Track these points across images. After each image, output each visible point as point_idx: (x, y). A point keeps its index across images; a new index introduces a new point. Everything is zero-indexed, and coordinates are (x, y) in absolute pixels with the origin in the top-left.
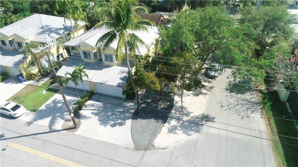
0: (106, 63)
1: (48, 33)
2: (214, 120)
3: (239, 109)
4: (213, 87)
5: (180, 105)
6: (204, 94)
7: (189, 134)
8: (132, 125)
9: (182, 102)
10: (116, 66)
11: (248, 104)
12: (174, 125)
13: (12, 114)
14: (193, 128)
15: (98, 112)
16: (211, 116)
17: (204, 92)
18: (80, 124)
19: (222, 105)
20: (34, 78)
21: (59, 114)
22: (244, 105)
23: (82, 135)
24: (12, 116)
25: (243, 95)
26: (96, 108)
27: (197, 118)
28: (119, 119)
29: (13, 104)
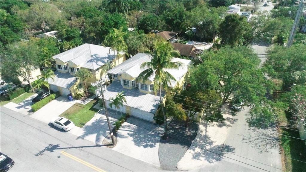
0: (141, 91)
1: (95, 61)
2: (235, 151)
3: (258, 143)
4: (236, 120)
5: (205, 134)
6: (227, 125)
7: (211, 161)
8: (159, 148)
9: (206, 131)
10: (150, 94)
11: (268, 139)
12: (198, 152)
13: (64, 128)
14: (214, 156)
15: (133, 133)
16: (232, 146)
17: (227, 124)
18: (117, 142)
19: (243, 138)
20: (80, 98)
21: (102, 132)
22: (264, 140)
23: (118, 152)
24: (64, 129)
25: (265, 130)
26: (132, 130)
27: (219, 147)
28: (151, 141)
29: (65, 120)
